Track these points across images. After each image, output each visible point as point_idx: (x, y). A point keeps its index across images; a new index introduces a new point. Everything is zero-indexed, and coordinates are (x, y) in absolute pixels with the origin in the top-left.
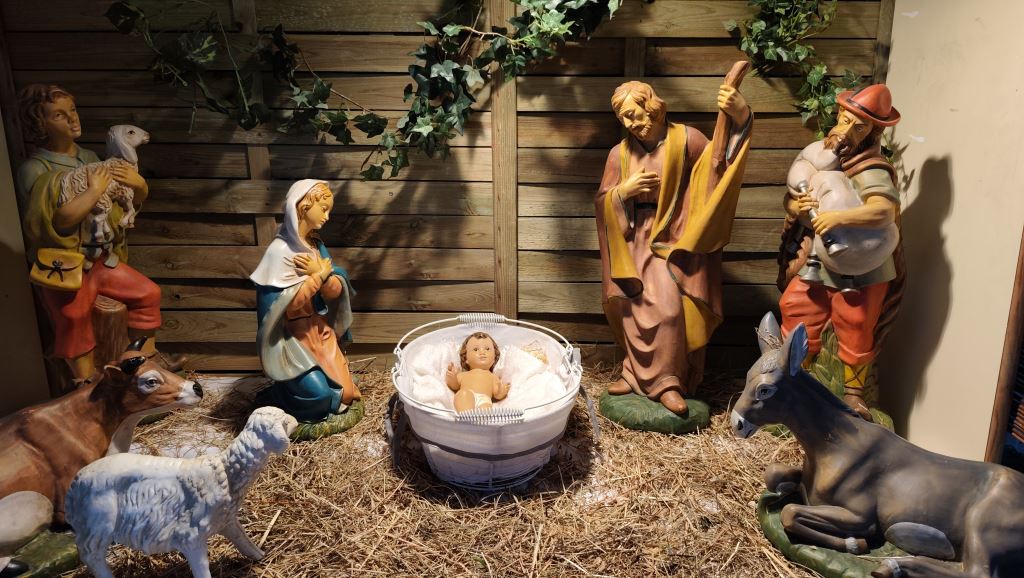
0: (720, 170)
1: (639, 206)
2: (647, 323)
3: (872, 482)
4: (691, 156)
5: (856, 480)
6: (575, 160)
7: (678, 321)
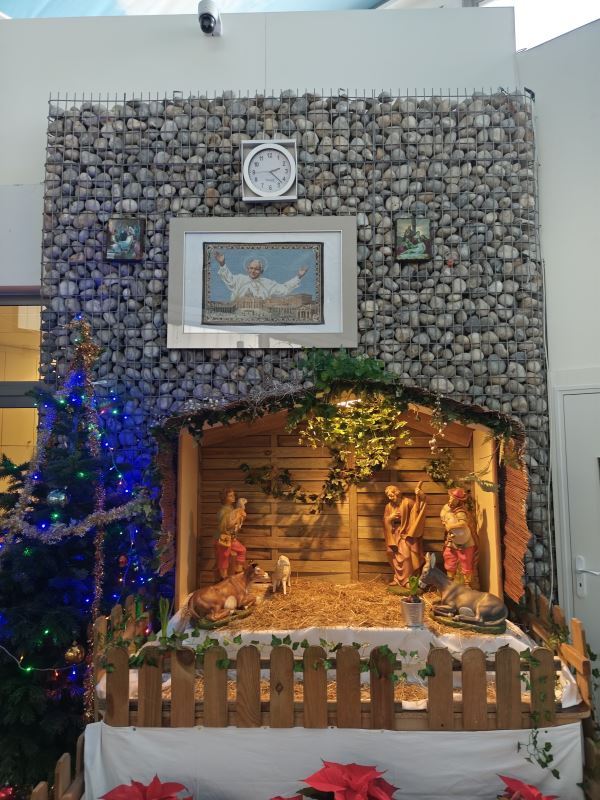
0: (418, 512)
1: (396, 522)
2: (400, 560)
3: (455, 598)
4: (410, 508)
5: (451, 597)
6: (376, 508)
7: (409, 559)
